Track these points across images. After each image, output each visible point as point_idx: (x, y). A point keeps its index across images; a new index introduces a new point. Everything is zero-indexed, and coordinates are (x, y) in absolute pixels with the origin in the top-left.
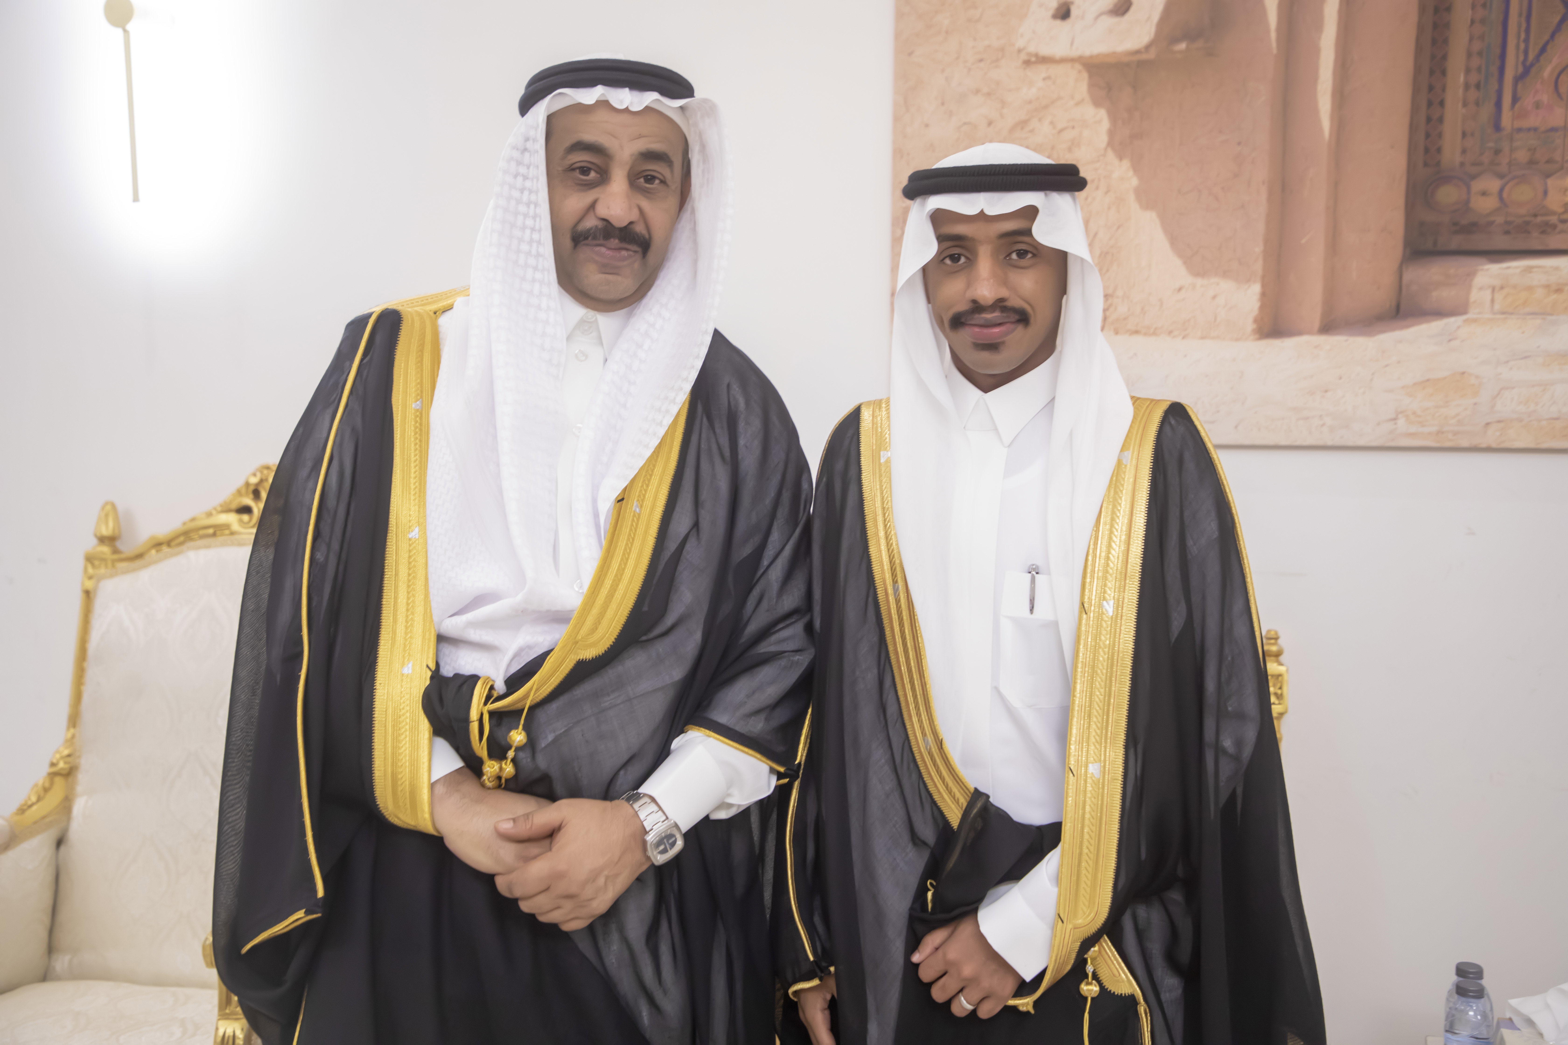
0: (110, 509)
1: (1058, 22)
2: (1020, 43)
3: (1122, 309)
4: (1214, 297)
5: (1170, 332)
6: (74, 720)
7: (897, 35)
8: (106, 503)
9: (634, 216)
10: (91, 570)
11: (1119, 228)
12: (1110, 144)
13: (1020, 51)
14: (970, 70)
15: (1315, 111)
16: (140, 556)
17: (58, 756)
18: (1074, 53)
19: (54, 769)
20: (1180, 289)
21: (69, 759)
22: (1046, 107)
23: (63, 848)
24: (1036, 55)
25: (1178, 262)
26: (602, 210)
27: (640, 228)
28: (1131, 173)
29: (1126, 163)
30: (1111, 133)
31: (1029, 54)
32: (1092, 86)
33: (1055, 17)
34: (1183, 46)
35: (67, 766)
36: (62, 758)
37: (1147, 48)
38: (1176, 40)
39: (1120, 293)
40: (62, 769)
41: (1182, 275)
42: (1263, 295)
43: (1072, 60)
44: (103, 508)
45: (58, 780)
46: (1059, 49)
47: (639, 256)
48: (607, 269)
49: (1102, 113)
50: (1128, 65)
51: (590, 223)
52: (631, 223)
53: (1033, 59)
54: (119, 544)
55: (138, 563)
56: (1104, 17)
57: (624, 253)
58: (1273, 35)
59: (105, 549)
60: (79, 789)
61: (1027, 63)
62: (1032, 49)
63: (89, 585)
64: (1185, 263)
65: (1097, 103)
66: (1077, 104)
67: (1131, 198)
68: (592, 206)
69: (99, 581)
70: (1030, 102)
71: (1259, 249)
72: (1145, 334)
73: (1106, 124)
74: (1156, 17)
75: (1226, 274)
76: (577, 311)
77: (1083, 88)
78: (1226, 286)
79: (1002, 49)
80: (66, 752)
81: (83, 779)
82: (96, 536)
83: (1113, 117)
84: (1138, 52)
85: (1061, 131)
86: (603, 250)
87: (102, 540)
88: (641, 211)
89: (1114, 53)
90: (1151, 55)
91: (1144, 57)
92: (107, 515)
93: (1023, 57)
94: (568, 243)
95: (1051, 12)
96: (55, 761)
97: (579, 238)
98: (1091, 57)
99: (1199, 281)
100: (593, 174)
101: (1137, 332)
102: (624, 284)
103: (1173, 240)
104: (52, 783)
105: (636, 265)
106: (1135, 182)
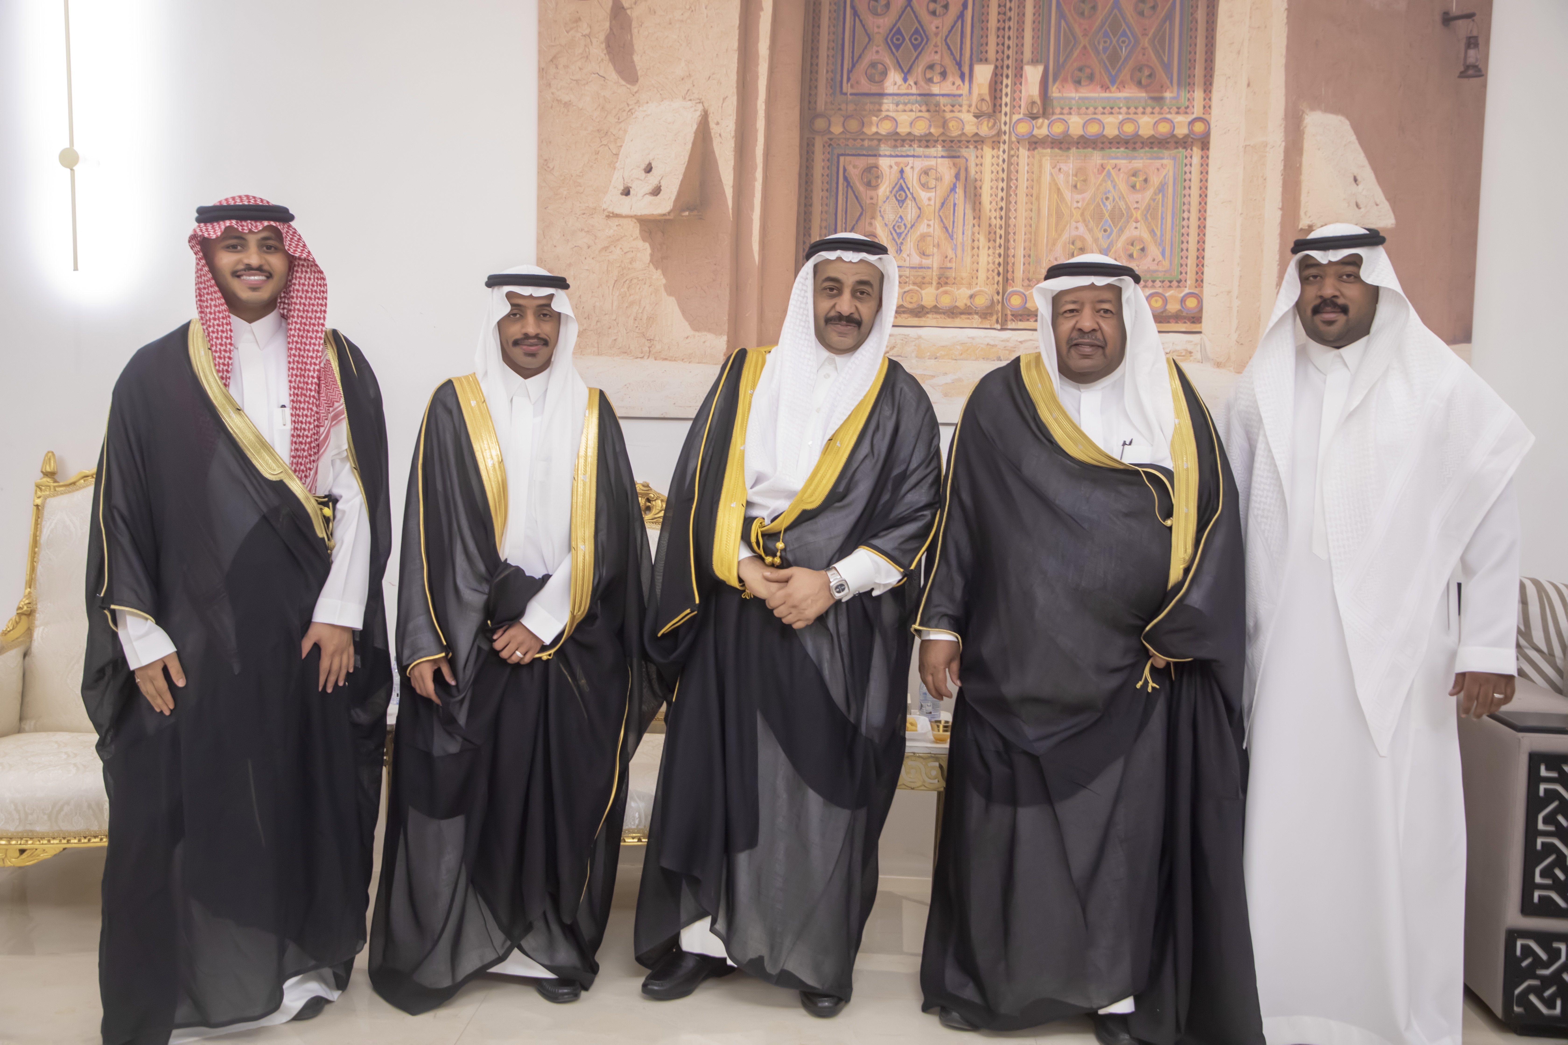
0: (50, 456)
1: (624, 196)
2: (604, 206)
3: (658, 347)
4: (704, 342)
5: (683, 359)
6: (31, 582)
7: (539, 198)
8: (49, 452)
9: (853, 310)
10: (39, 493)
11: (656, 304)
12: (651, 261)
13: (604, 210)
14: (578, 218)
15: (752, 250)
16: (74, 483)
17: (23, 603)
18: (632, 213)
19: (20, 611)
20: (687, 338)
21: (29, 605)
22: (618, 240)
23: (27, 658)
24: (613, 213)
25: (687, 324)
26: (838, 308)
27: (856, 316)
28: (662, 277)
29: (659, 272)
30: (652, 255)
31: (609, 212)
32: (641, 231)
33: (622, 194)
34: (687, 213)
35: (29, 609)
36: (25, 604)
37: (669, 213)
38: (683, 210)
39: (657, 339)
40: (26, 611)
41: (689, 331)
42: (728, 341)
43: (631, 217)
44: (46, 455)
45: (24, 618)
46: (625, 211)
47: (856, 329)
48: (842, 334)
49: (647, 245)
50: (659, 221)
51: (832, 314)
52: (852, 314)
53: (611, 215)
54: (56, 477)
55: (71, 487)
56: (647, 196)
57: (849, 327)
58: (731, 211)
59: (47, 480)
60: (37, 623)
61: (608, 217)
62: (610, 210)
63: (39, 501)
64: (689, 324)
65: (644, 240)
66: (634, 240)
67: (663, 289)
68: (834, 306)
69: (45, 499)
70: (610, 237)
71: (726, 318)
72: (670, 360)
73: (649, 251)
74: (673, 198)
75: (710, 331)
76: (825, 354)
77: (637, 232)
78: (710, 337)
79: (595, 209)
80: (27, 601)
81: (39, 617)
82: (42, 472)
83: (653, 247)
84: (664, 215)
85: (625, 253)
86: (839, 326)
87: (46, 474)
88: (857, 308)
89: (653, 214)
90: (671, 217)
91: (668, 217)
92: (50, 459)
93: (606, 213)
94: (822, 322)
95: (620, 191)
96: (21, 606)
97: (828, 320)
98: (641, 215)
99: (697, 334)
100: (835, 291)
101: (666, 359)
102: (849, 341)
103: (683, 312)
104: (20, 619)
105: (855, 333)
106: (664, 281)
